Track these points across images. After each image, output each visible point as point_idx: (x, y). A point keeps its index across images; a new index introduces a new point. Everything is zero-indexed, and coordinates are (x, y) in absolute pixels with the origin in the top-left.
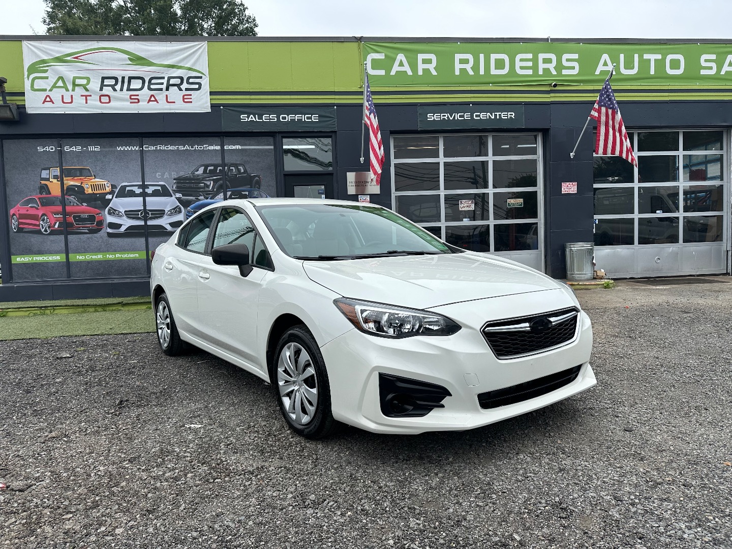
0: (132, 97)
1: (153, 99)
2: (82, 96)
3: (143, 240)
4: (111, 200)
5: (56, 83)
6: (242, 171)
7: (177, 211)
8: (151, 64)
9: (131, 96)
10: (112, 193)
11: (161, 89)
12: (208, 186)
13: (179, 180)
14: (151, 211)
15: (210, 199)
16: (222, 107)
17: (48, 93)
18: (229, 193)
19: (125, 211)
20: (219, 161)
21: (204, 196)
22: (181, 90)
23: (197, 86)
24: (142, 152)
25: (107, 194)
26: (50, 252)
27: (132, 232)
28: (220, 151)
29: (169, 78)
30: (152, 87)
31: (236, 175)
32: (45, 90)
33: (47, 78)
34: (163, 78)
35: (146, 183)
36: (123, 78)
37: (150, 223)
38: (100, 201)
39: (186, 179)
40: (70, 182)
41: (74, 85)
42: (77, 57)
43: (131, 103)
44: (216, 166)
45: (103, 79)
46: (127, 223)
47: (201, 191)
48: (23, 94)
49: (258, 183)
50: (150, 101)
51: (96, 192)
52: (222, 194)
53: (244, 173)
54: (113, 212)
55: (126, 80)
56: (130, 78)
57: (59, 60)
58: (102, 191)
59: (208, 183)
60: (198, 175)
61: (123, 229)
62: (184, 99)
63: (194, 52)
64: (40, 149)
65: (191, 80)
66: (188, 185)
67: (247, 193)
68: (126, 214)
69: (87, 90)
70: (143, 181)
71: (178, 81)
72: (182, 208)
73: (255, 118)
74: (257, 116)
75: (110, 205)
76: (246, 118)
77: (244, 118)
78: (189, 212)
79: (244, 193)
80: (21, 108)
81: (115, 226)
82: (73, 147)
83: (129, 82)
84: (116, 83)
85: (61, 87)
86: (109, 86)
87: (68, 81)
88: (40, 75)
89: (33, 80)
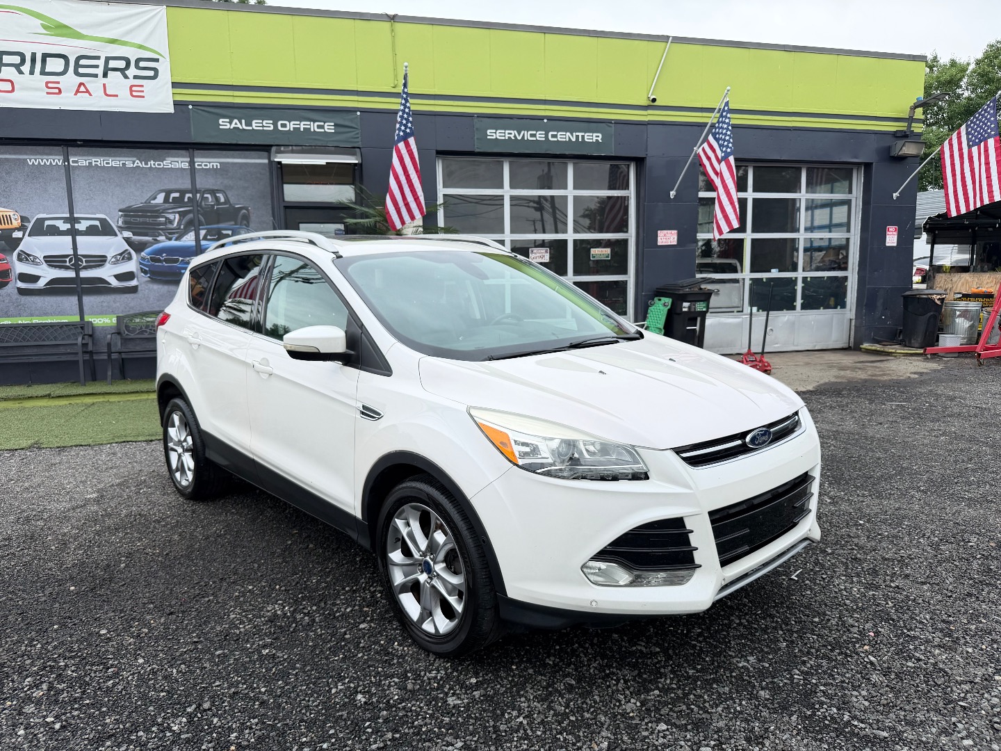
0: (50, 85)
1: (83, 89)
3: (74, 299)
4: (20, 240)
6: (222, 200)
7: (125, 257)
8: (80, 36)
9: (47, 83)
10: (22, 228)
11: (96, 76)
12: (171, 222)
13: (127, 212)
14: (84, 256)
15: (176, 240)
16: (190, 107)
18: (203, 233)
19: (44, 257)
20: (187, 185)
21: (166, 236)
22: (126, 77)
23: (151, 73)
24: (68, 169)
25: (13, 230)
27: (56, 288)
28: (189, 172)
29: (108, 59)
30: (81, 70)
31: (213, 206)
34: (98, 58)
36: (34, 55)
37: (83, 274)
38: (3, 241)
39: (137, 210)
43: (48, 93)
44: (183, 193)
46: (48, 274)
47: (162, 229)
49: (246, 218)
50: (78, 91)
52: (193, 234)
53: (225, 203)
54: (24, 257)
55: (39, 58)
56: (45, 56)
58: (7, 226)
59: (171, 217)
60: (157, 205)
61: (41, 284)
62: (131, 91)
63: (145, 22)
65: (142, 64)
66: (141, 220)
67: (230, 233)
68: (46, 261)
70: (71, 212)
71: (122, 64)
72: (133, 253)
73: (241, 124)
74: (243, 121)
75: (20, 248)
76: (228, 124)
77: (224, 124)
78: (143, 259)
79: (224, 232)
81: (29, 278)
83: (44, 61)
84: (23, 61)
86: (9, 65)
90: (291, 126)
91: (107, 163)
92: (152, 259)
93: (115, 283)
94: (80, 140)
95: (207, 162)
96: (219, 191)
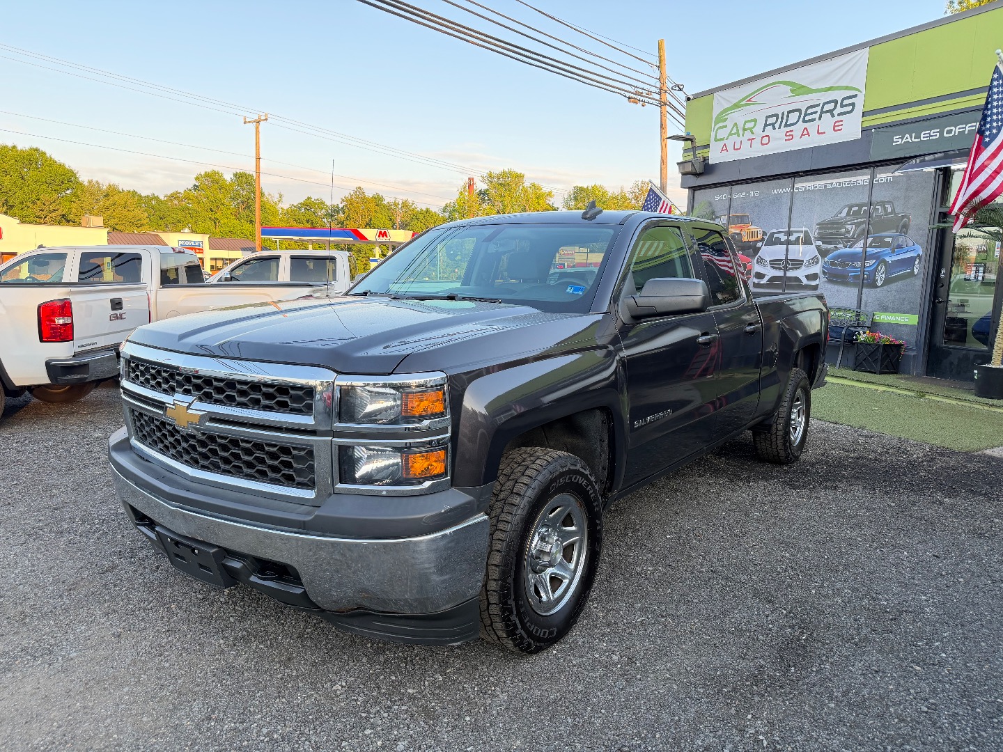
0: (788, 134)
1: (806, 132)
2: (749, 140)
4: (760, 248)
5: (731, 131)
6: (889, 210)
7: (814, 261)
8: (811, 91)
9: (788, 132)
10: (760, 241)
11: (814, 120)
12: (848, 232)
13: (822, 225)
14: (791, 260)
15: (850, 247)
16: (873, 130)
17: (725, 142)
18: (870, 240)
19: (770, 261)
20: (866, 200)
21: (843, 244)
22: (833, 116)
23: (849, 108)
24: (792, 193)
25: (757, 241)
27: (773, 283)
28: (868, 187)
29: (824, 104)
30: (807, 118)
31: (881, 216)
32: (722, 139)
33: (726, 126)
34: (818, 105)
35: (791, 229)
36: (783, 114)
37: (790, 274)
38: (753, 249)
39: (828, 224)
41: (744, 130)
42: (749, 100)
43: (786, 140)
44: (860, 206)
45: (767, 117)
46: (770, 273)
47: (840, 238)
48: (707, 146)
49: (905, 227)
50: (802, 135)
51: (750, 240)
52: (862, 241)
53: (890, 213)
54: (760, 261)
55: (785, 117)
56: (789, 112)
57: (736, 106)
58: (755, 239)
59: (849, 227)
60: (842, 218)
61: (766, 278)
62: (835, 126)
63: (853, 66)
64: (717, 198)
65: (845, 102)
66: (828, 231)
67: (890, 240)
68: (770, 265)
69: (753, 133)
70: (789, 227)
71: (831, 106)
72: (820, 257)
73: (911, 137)
74: (914, 135)
75: (759, 254)
76: (900, 140)
77: (898, 140)
78: (825, 263)
79: (887, 240)
80: (705, 159)
81: (760, 276)
82: (740, 193)
83: (788, 116)
84: (777, 119)
85: (735, 134)
86: (770, 125)
87: (741, 126)
88: (721, 124)
89: (717, 130)
90: (956, 130)
91: (816, 187)
92: (832, 264)
93: (805, 281)
94: (801, 172)
95: (884, 175)
96: (888, 202)
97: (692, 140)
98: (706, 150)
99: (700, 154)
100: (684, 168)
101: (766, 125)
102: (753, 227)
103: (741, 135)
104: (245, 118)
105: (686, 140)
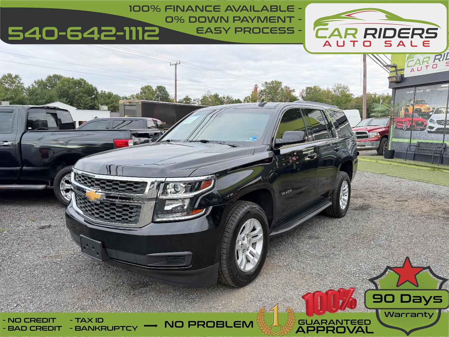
2: (425, 66)
3: (442, 135)
4: (431, 115)
5: (416, 62)
9: (447, 62)
10: (431, 112)
19: (437, 121)
25: (430, 112)
26: (405, 138)
27: (438, 131)
32: (412, 66)
33: (413, 60)
36: (445, 54)
38: (427, 115)
40: (416, 107)
41: (423, 62)
43: (446, 66)
45: (436, 56)
46: (436, 126)
48: (403, 69)
51: (426, 111)
54: (432, 121)
58: (429, 111)
61: (434, 130)
64: (408, 92)
68: (437, 122)
69: (428, 63)
70: (447, 106)
75: (431, 118)
80: (402, 76)
81: (431, 128)
82: (420, 90)
83: (447, 55)
85: (418, 64)
86: (438, 59)
87: (421, 61)
88: (411, 59)
89: (408, 62)
97: (395, 67)
98: (403, 71)
99: (400, 73)
100: (391, 80)
101: (435, 59)
102: (427, 105)
103: (421, 64)
104: (170, 64)
105: (392, 67)
